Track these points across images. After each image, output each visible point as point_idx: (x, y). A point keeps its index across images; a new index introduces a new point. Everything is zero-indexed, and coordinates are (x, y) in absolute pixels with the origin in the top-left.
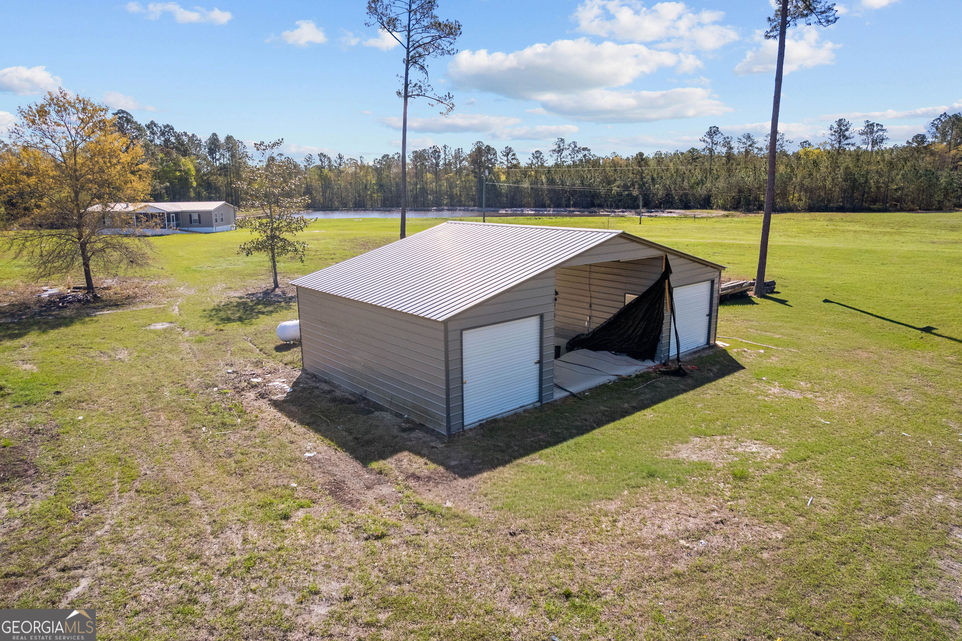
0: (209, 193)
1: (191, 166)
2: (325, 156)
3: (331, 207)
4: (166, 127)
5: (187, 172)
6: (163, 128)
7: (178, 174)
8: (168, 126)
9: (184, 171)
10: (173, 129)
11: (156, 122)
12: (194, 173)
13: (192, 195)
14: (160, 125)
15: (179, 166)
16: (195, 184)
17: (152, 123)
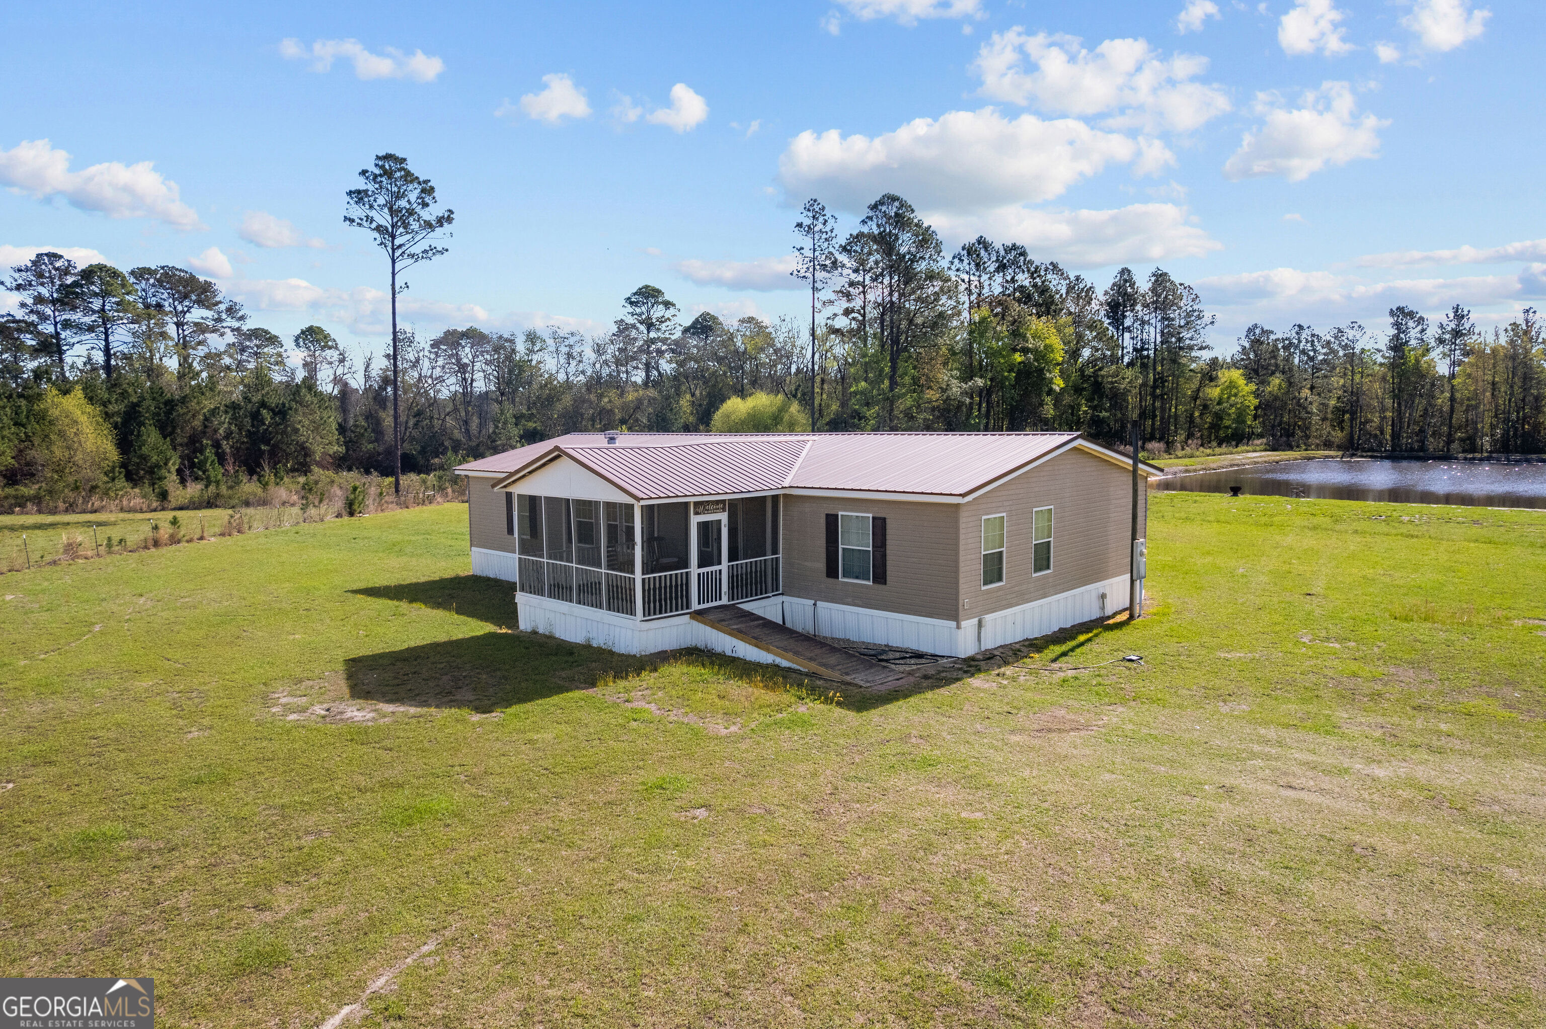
0: (1094, 408)
1: (1055, 341)
2: (1411, 315)
3: (1422, 448)
4: (1008, 250)
5: (1042, 355)
6: (1002, 253)
7: (1018, 357)
8: (1014, 247)
9: (1035, 351)
10: (1023, 254)
11: (989, 239)
12: (1059, 356)
13: (1049, 410)
14: (998, 245)
15: (1024, 338)
16: (1058, 384)
17: (981, 241)
